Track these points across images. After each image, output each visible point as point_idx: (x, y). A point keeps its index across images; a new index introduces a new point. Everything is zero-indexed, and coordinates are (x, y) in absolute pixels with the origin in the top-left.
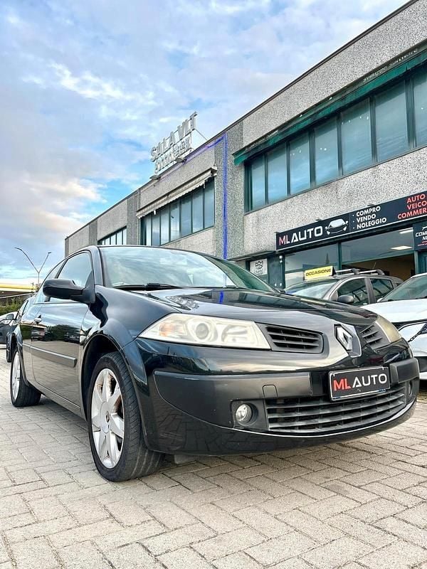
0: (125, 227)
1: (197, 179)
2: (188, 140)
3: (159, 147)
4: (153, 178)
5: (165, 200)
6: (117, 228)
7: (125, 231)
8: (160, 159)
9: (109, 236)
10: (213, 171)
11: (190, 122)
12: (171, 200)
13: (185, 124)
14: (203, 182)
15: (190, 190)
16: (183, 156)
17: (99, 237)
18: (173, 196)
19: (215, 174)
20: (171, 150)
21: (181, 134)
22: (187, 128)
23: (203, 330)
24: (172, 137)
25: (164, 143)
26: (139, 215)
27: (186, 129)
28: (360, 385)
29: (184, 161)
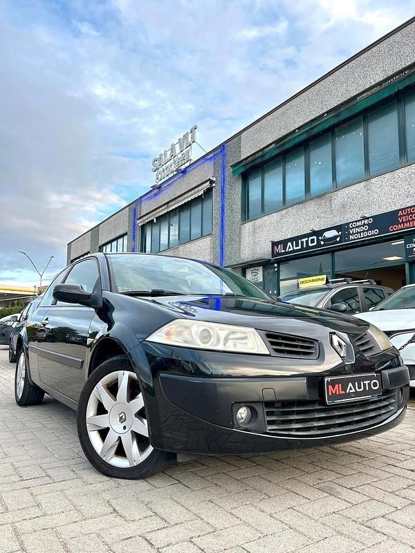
0: (126, 234)
1: (196, 190)
2: (188, 152)
3: (160, 158)
4: (154, 188)
5: (165, 209)
6: (118, 235)
7: (126, 237)
8: (161, 169)
9: (110, 242)
10: (212, 182)
11: (190, 135)
12: (171, 209)
13: (186, 136)
14: (202, 192)
15: (189, 199)
16: (183, 167)
17: (101, 243)
18: (173, 205)
19: (214, 185)
20: (172, 161)
21: (181, 146)
22: (187, 140)
23: (206, 335)
24: (173, 149)
25: (165, 154)
26: (140, 223)
27: (186, 142)
28: (353, 391)
29: (184, 172)
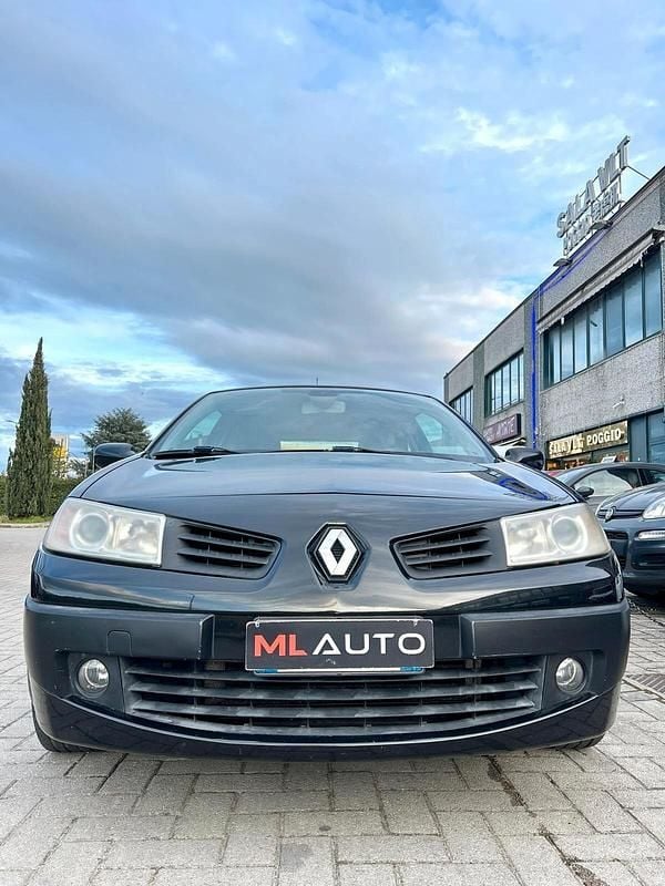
0: (521, 351)
1: (629, 254)
2: (614, 189)
3: (569, 212)
4: (561, 264)
5: (577, 299)
6: (510, 354)
7: (522, 357)
8: (571, 231)
9: (500, 367)
10: (657, 234)
11: (617, 157)
12: (588, 297)
13: (609, 162)
14: (640, 257)
15: (618, 274)
16: (607, 218)
17: (486, 372)
18: (591, 289)
19: (662, 239)
20: (589, 212)
21: (602, 182)
22: (614, 166)
24: (589, 191)
25: (577, 202)
26: (541, 328)
27: (611, 172)
28: (336, 651)
29: (608, 226)
